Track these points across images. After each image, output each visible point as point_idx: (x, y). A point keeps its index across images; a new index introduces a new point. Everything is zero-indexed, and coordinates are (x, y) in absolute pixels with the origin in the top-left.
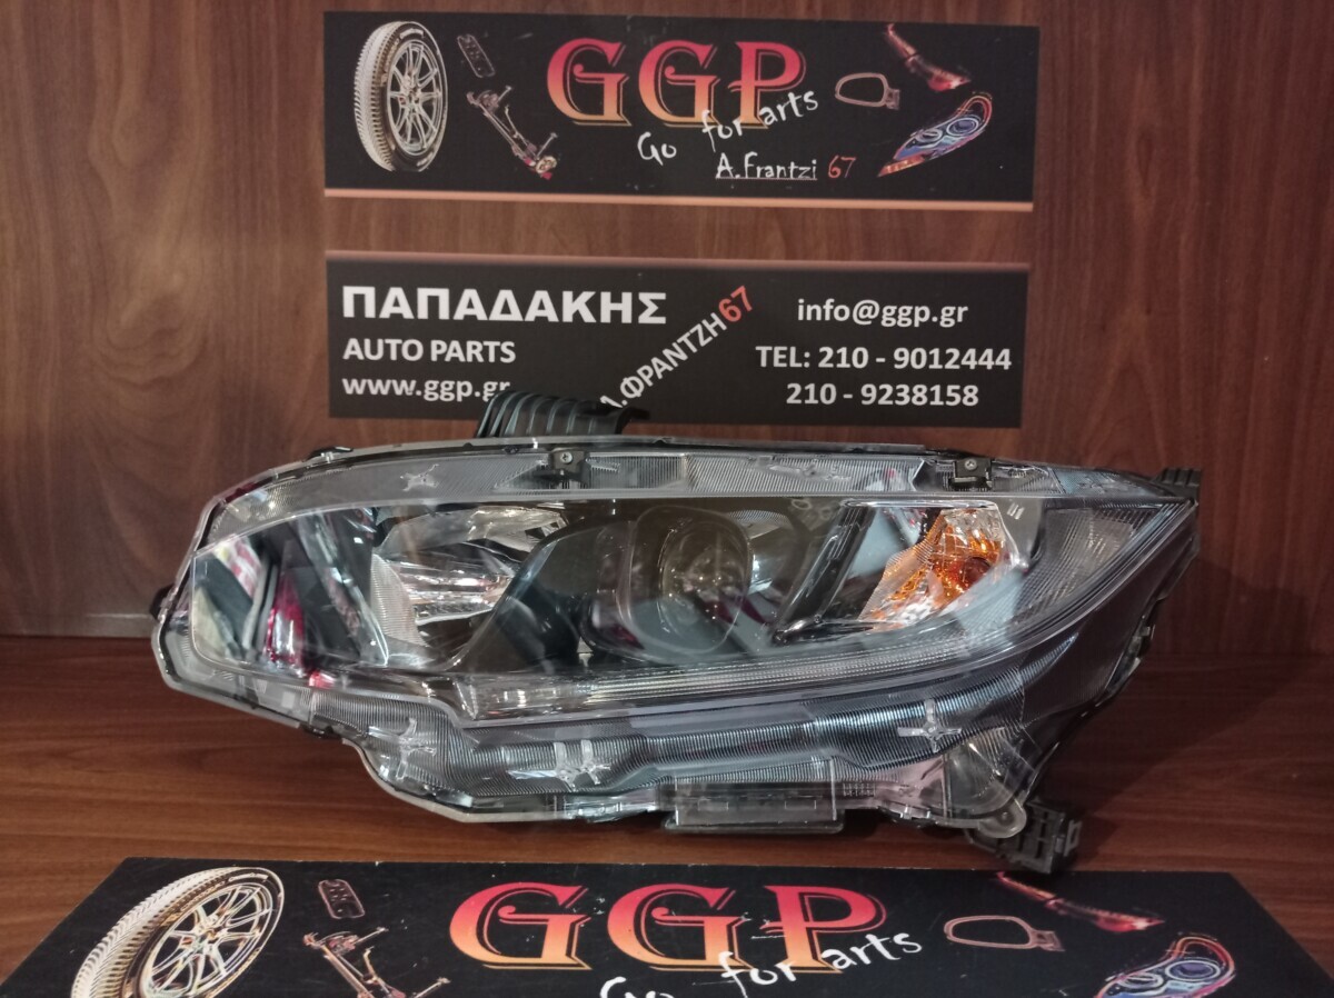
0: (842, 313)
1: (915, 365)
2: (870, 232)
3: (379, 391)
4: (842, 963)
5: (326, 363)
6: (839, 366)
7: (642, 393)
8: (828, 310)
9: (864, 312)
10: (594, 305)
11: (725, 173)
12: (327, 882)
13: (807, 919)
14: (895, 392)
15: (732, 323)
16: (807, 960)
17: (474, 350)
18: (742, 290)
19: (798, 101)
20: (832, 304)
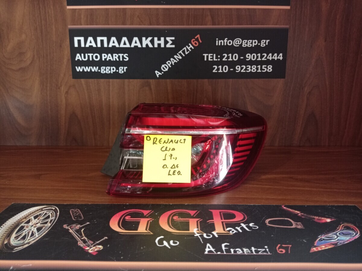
0: (230, 43)
1: (252, 59)
2: (239, 16)
3: (87, 70)
4: (233, 232)
5: (70, 61)
6: (229, 60)
7: (168, 70)
8: (226, 42)
9: (237, 42)
10: (152, 42)
12: (73, 210)
13: (222, 219)
14: (246, 68)
15: (195, 46)
16: (222, 231)
17: (116, 57)
18: (198, 36)
20: (227, 40)
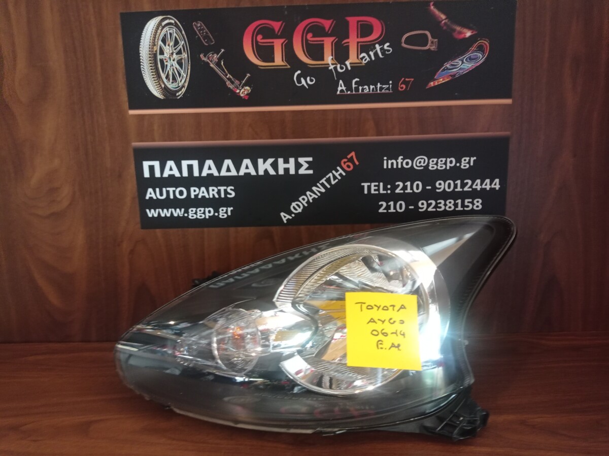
0: (407, 163)
1: (447, 189)
2: (422, 119)
3: (166, 215)
5: (137, 200)
6: (406, 191)
7: (302, 210)
8: (400, 162)
9: (419, 162)
10: (275, 166)
11: (342, 91)
14: (437, 204)
15: (348, 171)
17: (213, 192)
18: (353, 154)
19: (381, 49)
20: (402, 159)
